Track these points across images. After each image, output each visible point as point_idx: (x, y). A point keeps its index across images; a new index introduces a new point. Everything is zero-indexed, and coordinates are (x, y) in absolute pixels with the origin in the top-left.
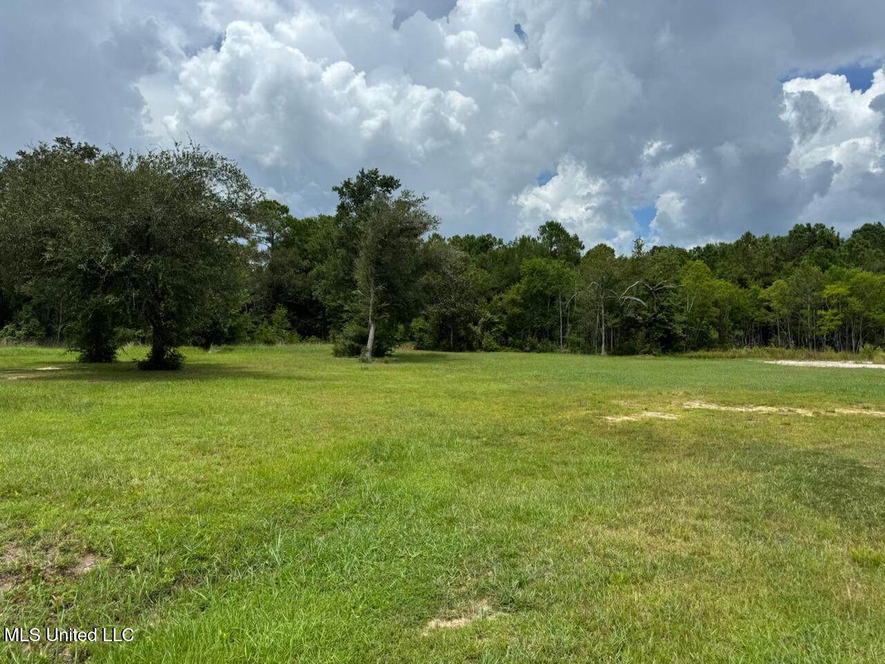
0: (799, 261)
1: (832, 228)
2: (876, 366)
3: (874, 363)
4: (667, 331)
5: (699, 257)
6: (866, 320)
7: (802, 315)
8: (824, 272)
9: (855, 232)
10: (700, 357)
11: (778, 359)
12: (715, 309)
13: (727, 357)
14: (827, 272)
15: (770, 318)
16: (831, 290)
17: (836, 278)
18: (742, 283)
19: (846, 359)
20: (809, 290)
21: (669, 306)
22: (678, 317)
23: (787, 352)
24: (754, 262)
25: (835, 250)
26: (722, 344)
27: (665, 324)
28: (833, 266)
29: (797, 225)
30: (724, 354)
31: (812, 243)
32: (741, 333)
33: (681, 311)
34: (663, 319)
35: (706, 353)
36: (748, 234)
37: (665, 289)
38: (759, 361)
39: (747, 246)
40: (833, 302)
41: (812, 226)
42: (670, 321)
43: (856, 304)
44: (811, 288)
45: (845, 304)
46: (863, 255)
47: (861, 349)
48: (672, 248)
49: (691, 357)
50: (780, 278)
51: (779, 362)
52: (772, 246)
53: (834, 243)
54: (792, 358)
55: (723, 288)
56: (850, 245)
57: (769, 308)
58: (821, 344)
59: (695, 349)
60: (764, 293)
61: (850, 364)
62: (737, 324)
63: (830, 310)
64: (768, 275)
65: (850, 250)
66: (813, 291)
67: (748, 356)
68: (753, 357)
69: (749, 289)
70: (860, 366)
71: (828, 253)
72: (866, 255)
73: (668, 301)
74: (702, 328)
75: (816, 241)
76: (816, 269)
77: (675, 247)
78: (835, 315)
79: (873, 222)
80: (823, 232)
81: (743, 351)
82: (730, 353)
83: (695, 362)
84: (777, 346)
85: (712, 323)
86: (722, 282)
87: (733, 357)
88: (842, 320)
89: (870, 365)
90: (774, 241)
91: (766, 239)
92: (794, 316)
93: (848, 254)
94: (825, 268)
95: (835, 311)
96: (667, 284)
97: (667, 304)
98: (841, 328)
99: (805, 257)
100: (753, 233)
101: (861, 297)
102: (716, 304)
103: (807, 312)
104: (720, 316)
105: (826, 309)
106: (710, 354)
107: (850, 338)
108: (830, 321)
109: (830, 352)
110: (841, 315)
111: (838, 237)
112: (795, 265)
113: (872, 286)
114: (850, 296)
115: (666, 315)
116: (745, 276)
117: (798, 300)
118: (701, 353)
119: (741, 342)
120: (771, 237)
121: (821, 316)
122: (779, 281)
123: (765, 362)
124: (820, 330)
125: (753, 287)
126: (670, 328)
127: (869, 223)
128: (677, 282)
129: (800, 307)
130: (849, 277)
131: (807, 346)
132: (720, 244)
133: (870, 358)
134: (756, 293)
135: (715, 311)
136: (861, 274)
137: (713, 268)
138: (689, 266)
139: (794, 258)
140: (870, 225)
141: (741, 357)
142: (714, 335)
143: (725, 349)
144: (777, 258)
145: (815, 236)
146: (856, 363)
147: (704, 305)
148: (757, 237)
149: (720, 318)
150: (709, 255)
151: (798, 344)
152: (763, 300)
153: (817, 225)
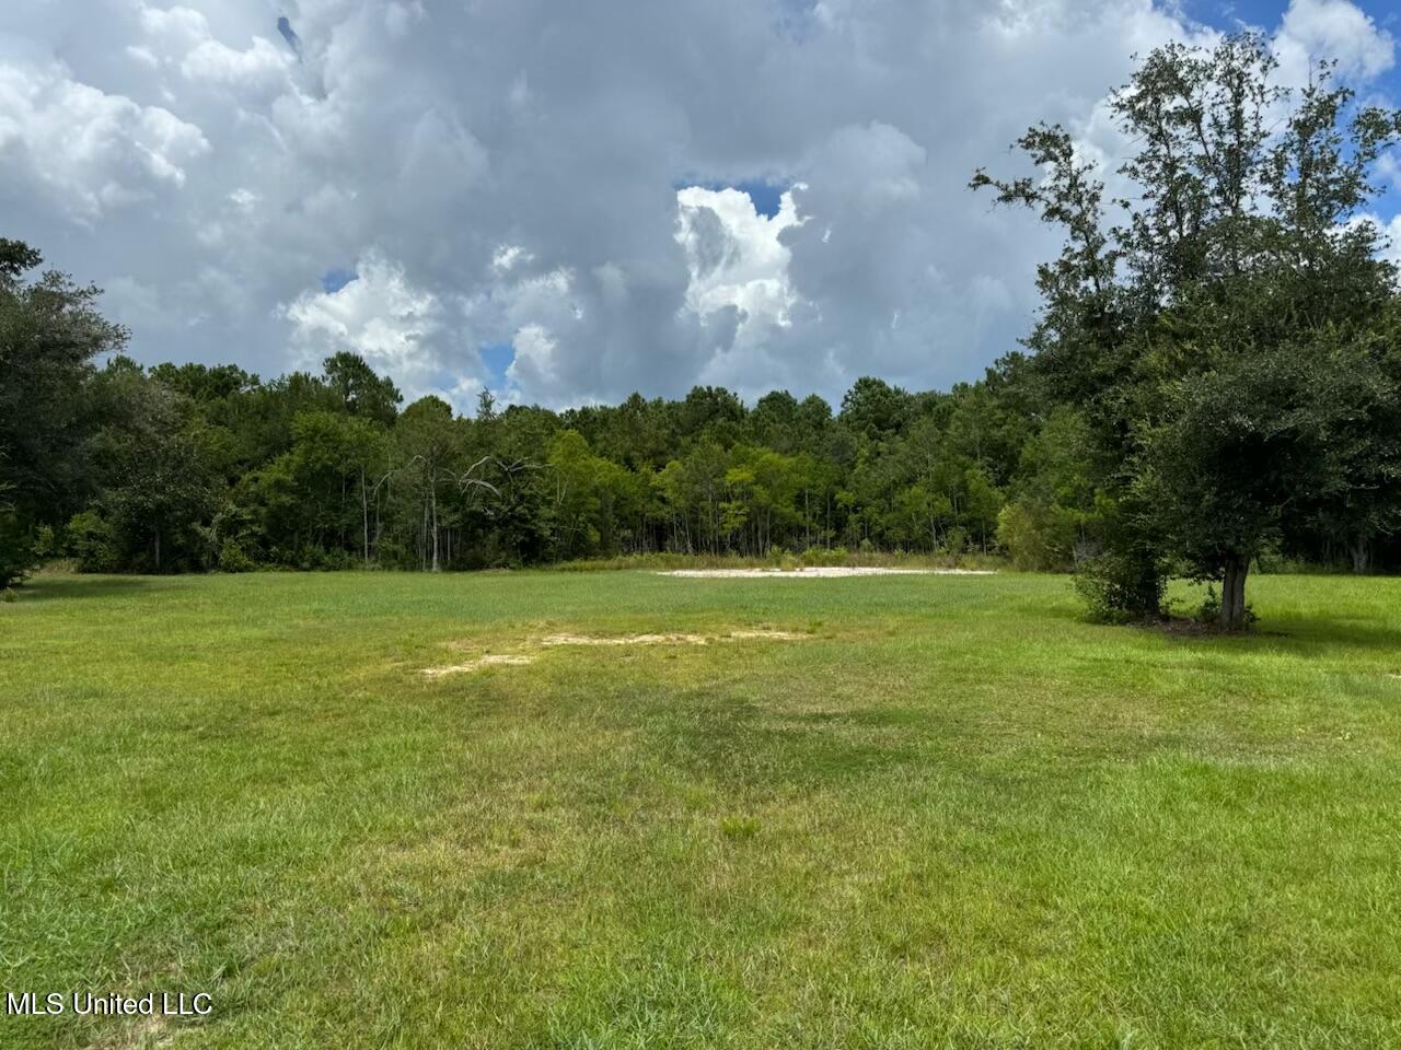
0: (698, 436)
1: (735, 394)
2: (784, 574)
3: (783, 570)
4: (530, 533)
5: (573, 424)
6: (773, 515)
7: (703, 509)
8: (726, 451)
9: (761, 401)
10: (575, 569)
11: (674, 568)
12: (594, 499)
13: (611, 569)
14: (729, 451)
15: (665, 513)
16: (737, 475)
17: (741, 461)
18: (629, 463)
19: (752, 566)
20: (711, 476)
21: (531, 495)
22: (545, 512)
23: (685, 559)
24: (645, 435)
25: (739, 422)
26: (605, 549)
27: (525, 521)
28: (737, 444)
29: (696, 387)
30: (607, 564)
31: (713, 413)
32: (628, 533)
33: (549, 503)
34: (525, 515)
35: (583, 564)
36: (636, 397)
37: (526, 470)
38: (652, 572)
39: (635, 412)
40: (737, 491)
41: (713, 389)
42: (534, 516)
43: (762, 494)
44: (711, 472)
45: (750, 494)
46: (769, 431)
47: (768, 553)
48: (536, 410)
49: (563, 570)
50: (677, 459)
51: (675, 573)
52: (665, 414)
53: (738, 413)
54: (691, 567)
55: (604, 470)
56: (756, 417)
57: (663, 500)
58: (724, 547)
59: (569, 558)
60: (656, 479)
61: (756, 573)
62: (624, 522)
63: (734, 502)
64: (662, 453)
65: (755, 424)
66: (715, 476)
67: (639, 565)
68: (644, 567)
69: (638, 472)
70: (767, 574)
71: (730, 426)
72: (773, 432)
73: (531, 489)
74: (578, 527)
75: (718, 411)
76: (718, 447)
77: (541, 408)
78: (740, 508)
79: (780, 389)
80: (725, 400)
81: (631, 560)
82: (614, 563)
83: (568, 576)
84: (673, 550)
85: (591, 520)
86: (603, 462)
87: (619, 568)
88: (748, 515)
89: (777, 573)
90: (669, 407)
91: (658, 403)
92: (694, 510)
93: (753, 429)
94: (727, 446)
95: (739, 503)
96: (529, 461)
97: (529, 492)
98: (747, 526)
99: (706, 431)
100: (642, 395)
101: (767, 485)
102: (596, 493)
103: (708, 504)
104: (602, 509)
105: (729, 501)
106: (588, 564)
107: (757, 539)
108: (734, 517)
109: (734, 557)
110: (747, 509)
111: (742, 406)
112: (694, 441)
113: (778, 471)
114: (756, 484)
115: (528, 508)
116: (633, 453)
117: (698, 488)
118: (577, 563)
119: (631, 546)
120: (665, 402)
121: (724, 511)
122: (673, 462)
123: (659, 573)
124: (723, 529)
125: (644, 469)
126: (534, 528)
127: (776, 390)
128: (543, 460)
129: (699, 498)
130: (755, 459)
131: (708, 550)
132: (601, 407)
133: (778, 564)
134: (647, 478)
135: (595, 503)
136: (768, 455)
137: (592, 442)
138: (559, 438)
139: (693, 432)
140: (777, 393)
141: (628, 567)
142: (594, 536)
143: (609, 557)
144: (673, 431)
145: (717, 404)
146: (763, 570)
147: (580, 494)
148: (647, 401)
149: (600, 512)
150: (585, 421)
151: (698, 548)
152: (655, 489)
153: (718, 389)
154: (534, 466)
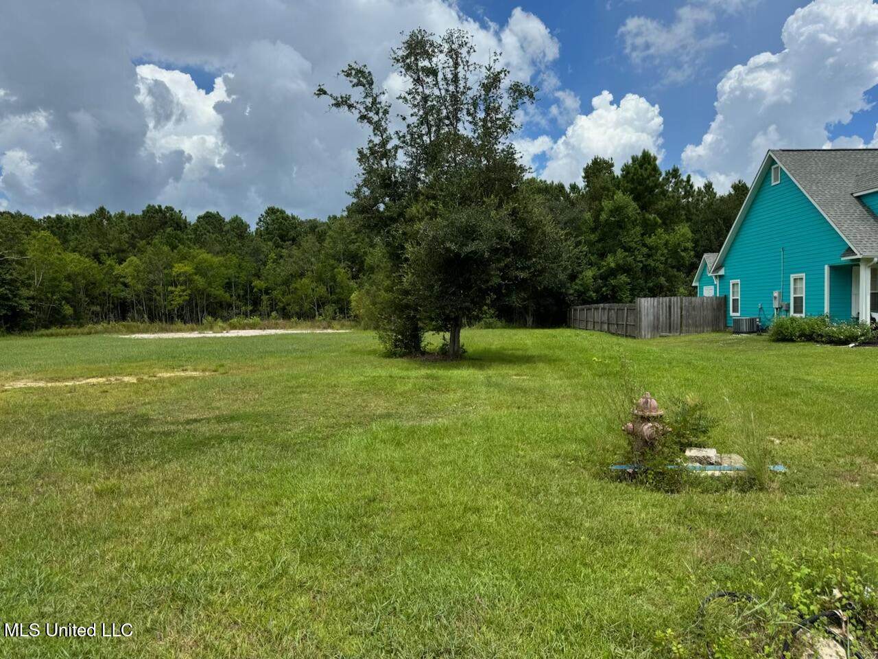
0: (152, 239)
1: (180, 211)
2: (213, 335)
3: (214, 333)
4: (13, 309)
5: (48, 227)
6: (209, 296)
7: (155, 291)
8: (173, 251)
9: (199, 218)
10: (52, 335)
11: (133, 333)
12: (67, 283)
13: (83, 334)
14: (175, 251)
15: (127, 294)
16: (180, 268)
17: (183, 258)
18: (96, 257)
19: (193, 330)
20: (161, 268)
22: (24, 292)
23: (142, 326)
24: (110, 237)
25: (183, 232)
26: (77, 320)
27: (8, 299)
28: (181, 246)
29: (149, 205)
30: (79, 331)
31: (164, 224)
32: (98, 308)
33: (29, 286)
34: (6, 294)
35: (59, 331)
36: (102, 210)
37: (7, 260)
38: (115, 336)
39: (102, 221)
40: (182, 279)
41: (163, 208)
42: (15, 296)
43: (200, 281)
44: (162, 265)
45: (191, 281)
46: (205, 239)
47: (204, 321)
49: (42, 335)
50: (135, 256)
51: (133, 336)
52: (126, 224)
53: (182, 225)
54: (146, 331)
55: (75, 262)
56: (196, 228)
57: (125, 285)
58: (173, 318)
59: (47, 327)
60: (119, 269)
61: (195, 335)
62: (93, 300)
63: (179, 287)
64: (123, 251)
65: (195, 233)
66: (165, 268)
67: (106, 331)
68: (110, 333)
69: (103, 264)
70: (202, 335)
71: (177, 234)
72: (208, 239)
73: (11, 274)
74: (54, 303)
75: (166, 223)
76: (166, 248)
78: (184, 291)
79: (213, 210)
80: (172, 215)
81: (99, 327)
82: (86, 330)
83: (45, 340)
84: (133, 319)
85: (65, 298)
86: (76, 256)
87: (89, 333)
88: (190, 295)
89: (210, 334)
90: (129, 218)
91: (122, 215)
92: (148, 292)
93: (193, 236)
94: (174, 248)
95: (183, 288)
98: (189, 302)
99: (157, 237)
100: (107, 208)
101: (204, 275)
102: (69, 278)
103: (160, 288)
104: (74, 290)
105: (176, 286)
106: (63, 331)
107: (197, 312)
108: (179, 295)
109: (179, 324)
110: (189, 292)
111: (186, 220)
112: (148, 244)
113: (212, 266)
114: (196, 274)
115: (9, 290)
116: (100, 250)
117: (151, 276)
118: (53, 330)
119: (97, 318)
120: (127, 214)
121: (172, 292)
122: (133, 258)
123: (121, 336)
124: (171, 305)
125: (108, 262)
126: (16, 304)
127: (210, 211)
128: (22, 253)
129: (153, 283)
130: (194, 257)
131: (161, 320)
132: (74, 216)
133: (211, 328)
134: (111, 268)
135: (67, 286)
136: (204, 255)
137: (65, 241)
138: (35, 237)
139: (148, 236)
140: (211, 213)
141: (96, 333)
142: (68, 310)
143: (81, 326)
144: (133, 235)
145: (166, 217)
146: (200, 333)
147: (54, 279)
148: (113, 214)
149: (73, 292)
150: (58, 226)
151: (152, 319)
152: (118, 277)
153: (167, 208)
154: (14, 257)
